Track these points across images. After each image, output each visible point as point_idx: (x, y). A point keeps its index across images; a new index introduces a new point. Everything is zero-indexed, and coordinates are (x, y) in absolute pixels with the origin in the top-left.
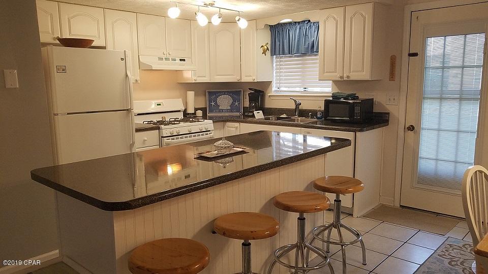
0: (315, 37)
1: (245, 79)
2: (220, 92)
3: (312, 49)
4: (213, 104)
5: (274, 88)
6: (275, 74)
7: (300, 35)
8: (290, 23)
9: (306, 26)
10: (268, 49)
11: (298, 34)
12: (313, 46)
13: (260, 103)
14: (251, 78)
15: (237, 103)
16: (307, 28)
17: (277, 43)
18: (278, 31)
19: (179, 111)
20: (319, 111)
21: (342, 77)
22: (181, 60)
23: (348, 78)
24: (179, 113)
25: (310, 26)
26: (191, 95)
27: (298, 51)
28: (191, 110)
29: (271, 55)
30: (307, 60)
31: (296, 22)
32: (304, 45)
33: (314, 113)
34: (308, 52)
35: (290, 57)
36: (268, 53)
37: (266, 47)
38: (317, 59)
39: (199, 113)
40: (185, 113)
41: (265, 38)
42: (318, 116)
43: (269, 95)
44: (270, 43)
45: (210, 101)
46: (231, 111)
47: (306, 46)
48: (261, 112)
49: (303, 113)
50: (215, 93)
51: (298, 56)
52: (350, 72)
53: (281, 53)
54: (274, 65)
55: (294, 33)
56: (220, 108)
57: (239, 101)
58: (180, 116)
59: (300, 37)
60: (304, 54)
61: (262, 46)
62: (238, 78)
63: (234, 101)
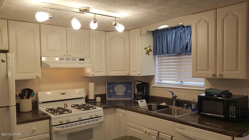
0: (189, 39)
1: (133, 74)
2: (116, 82)
3: (186, 50)
4: (111, 91)
5: (156, 80)
6: (157, 70)
7: (176, 38)
8: (167, 29)
9: (181, 31)
10: (150, 50)
11: (174, 37)
12: (187, 47)
13: (145, 92)
14: (136, 73)
15: (129, 91)
16: (182, 32)
17: (158, 46)
18: (159, 36)
19: (82, 98)
20: (194, 103)
21: (215, 75)
22: (80, 60)
23: (221, 77)
24: (82, 99)
25: (184, 30)
26: (92, 85)
27: (174, 52)
28: (91, 97)
29: (154, 55)
30: (182, 59)
31: (172, 28)
32: (180, 46)
33: (189, 104)
34: (183, 52)
35: (169, 56)
36: (151, 53)
37: (149, 49)
38: (190, 58)
39: (98, 99)
40: (87, 100)
41: (148, 42)
42: (193, 107)
43: (152, 86)
44: (152, 45)
45: (109, 89)
46: (125, 96)
47: (181, 47)
48: (144, 100)
49: (180, 103)
50: (113, 83)
51: (175, 56)
52: (223, 70)
53: (161, 53)
54: (157, 62)
55: (171, 37)
56: (117, 94)
57: (131, 89)
58: (83, 102)
59: (176, 40)
60: (180, 54)
61: (146, 48)
62: (128, 73)
63: (127, 89)
